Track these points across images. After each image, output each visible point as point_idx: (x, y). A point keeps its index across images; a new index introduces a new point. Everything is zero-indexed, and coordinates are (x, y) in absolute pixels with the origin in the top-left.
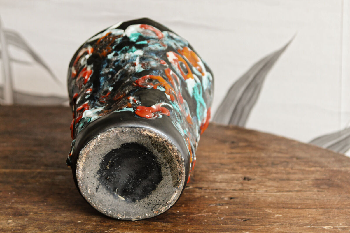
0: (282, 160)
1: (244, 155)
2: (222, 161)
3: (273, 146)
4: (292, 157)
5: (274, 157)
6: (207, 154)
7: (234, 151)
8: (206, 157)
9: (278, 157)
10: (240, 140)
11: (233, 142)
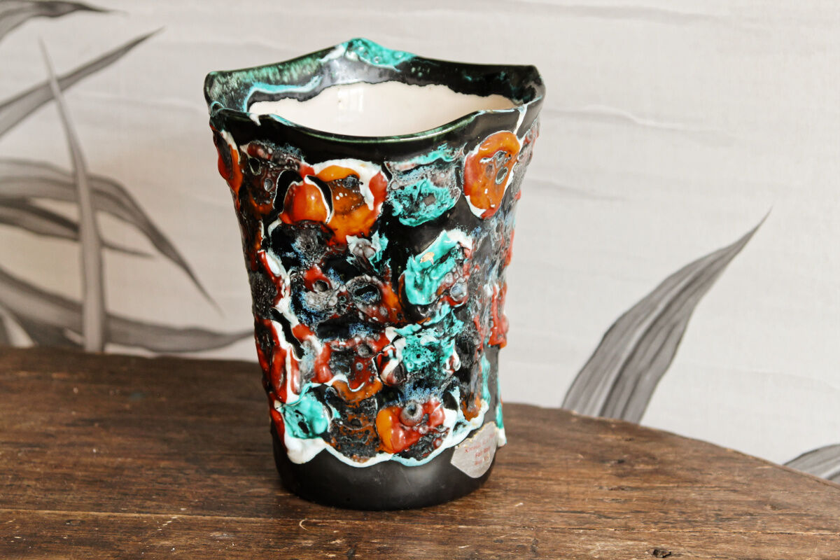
0: (740, 509)
1: (648, 495)
2: (601, 507)
3: (715, 474)
4: (761, 503)
5: (720, 502)
6: (564, 489)
7: (624, 483)
8: (560, 496)
9: (729, 502)
10: (637, 456)
11: (621, 462)
